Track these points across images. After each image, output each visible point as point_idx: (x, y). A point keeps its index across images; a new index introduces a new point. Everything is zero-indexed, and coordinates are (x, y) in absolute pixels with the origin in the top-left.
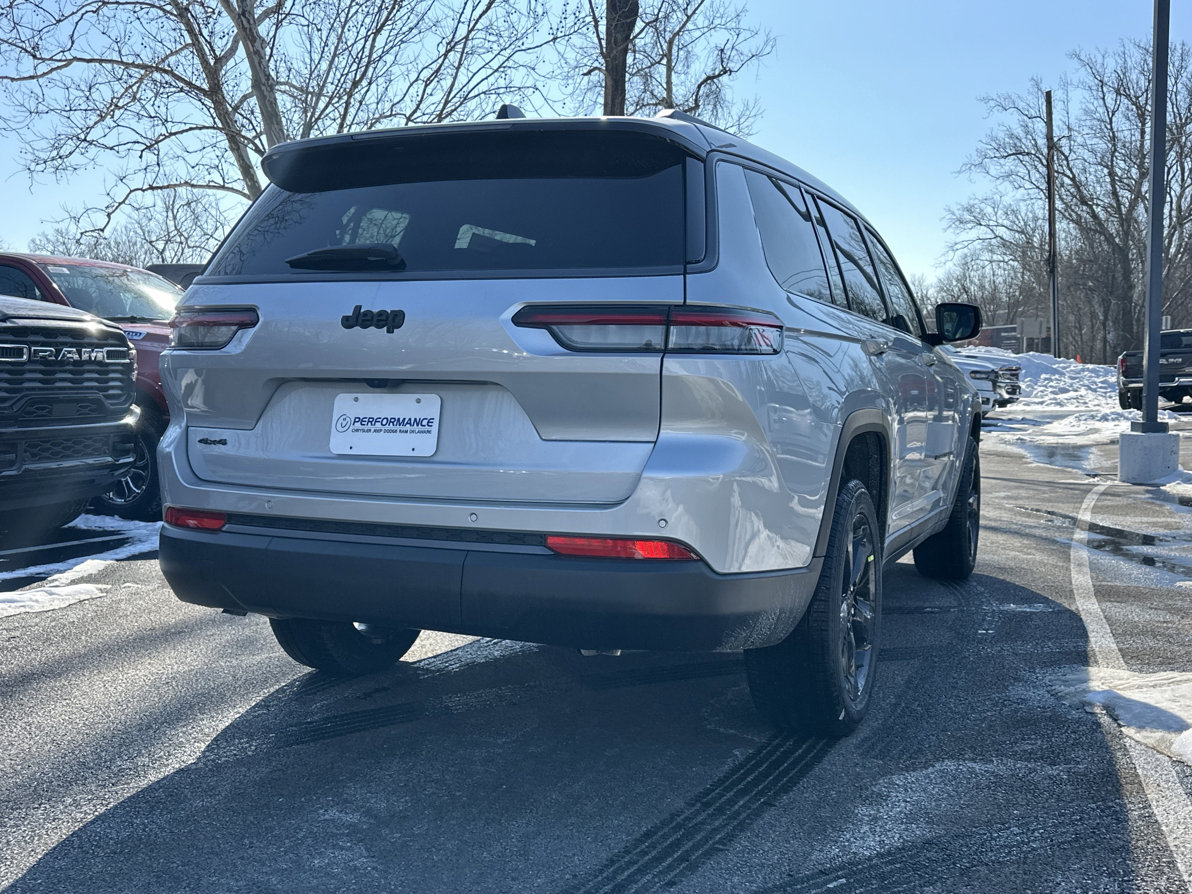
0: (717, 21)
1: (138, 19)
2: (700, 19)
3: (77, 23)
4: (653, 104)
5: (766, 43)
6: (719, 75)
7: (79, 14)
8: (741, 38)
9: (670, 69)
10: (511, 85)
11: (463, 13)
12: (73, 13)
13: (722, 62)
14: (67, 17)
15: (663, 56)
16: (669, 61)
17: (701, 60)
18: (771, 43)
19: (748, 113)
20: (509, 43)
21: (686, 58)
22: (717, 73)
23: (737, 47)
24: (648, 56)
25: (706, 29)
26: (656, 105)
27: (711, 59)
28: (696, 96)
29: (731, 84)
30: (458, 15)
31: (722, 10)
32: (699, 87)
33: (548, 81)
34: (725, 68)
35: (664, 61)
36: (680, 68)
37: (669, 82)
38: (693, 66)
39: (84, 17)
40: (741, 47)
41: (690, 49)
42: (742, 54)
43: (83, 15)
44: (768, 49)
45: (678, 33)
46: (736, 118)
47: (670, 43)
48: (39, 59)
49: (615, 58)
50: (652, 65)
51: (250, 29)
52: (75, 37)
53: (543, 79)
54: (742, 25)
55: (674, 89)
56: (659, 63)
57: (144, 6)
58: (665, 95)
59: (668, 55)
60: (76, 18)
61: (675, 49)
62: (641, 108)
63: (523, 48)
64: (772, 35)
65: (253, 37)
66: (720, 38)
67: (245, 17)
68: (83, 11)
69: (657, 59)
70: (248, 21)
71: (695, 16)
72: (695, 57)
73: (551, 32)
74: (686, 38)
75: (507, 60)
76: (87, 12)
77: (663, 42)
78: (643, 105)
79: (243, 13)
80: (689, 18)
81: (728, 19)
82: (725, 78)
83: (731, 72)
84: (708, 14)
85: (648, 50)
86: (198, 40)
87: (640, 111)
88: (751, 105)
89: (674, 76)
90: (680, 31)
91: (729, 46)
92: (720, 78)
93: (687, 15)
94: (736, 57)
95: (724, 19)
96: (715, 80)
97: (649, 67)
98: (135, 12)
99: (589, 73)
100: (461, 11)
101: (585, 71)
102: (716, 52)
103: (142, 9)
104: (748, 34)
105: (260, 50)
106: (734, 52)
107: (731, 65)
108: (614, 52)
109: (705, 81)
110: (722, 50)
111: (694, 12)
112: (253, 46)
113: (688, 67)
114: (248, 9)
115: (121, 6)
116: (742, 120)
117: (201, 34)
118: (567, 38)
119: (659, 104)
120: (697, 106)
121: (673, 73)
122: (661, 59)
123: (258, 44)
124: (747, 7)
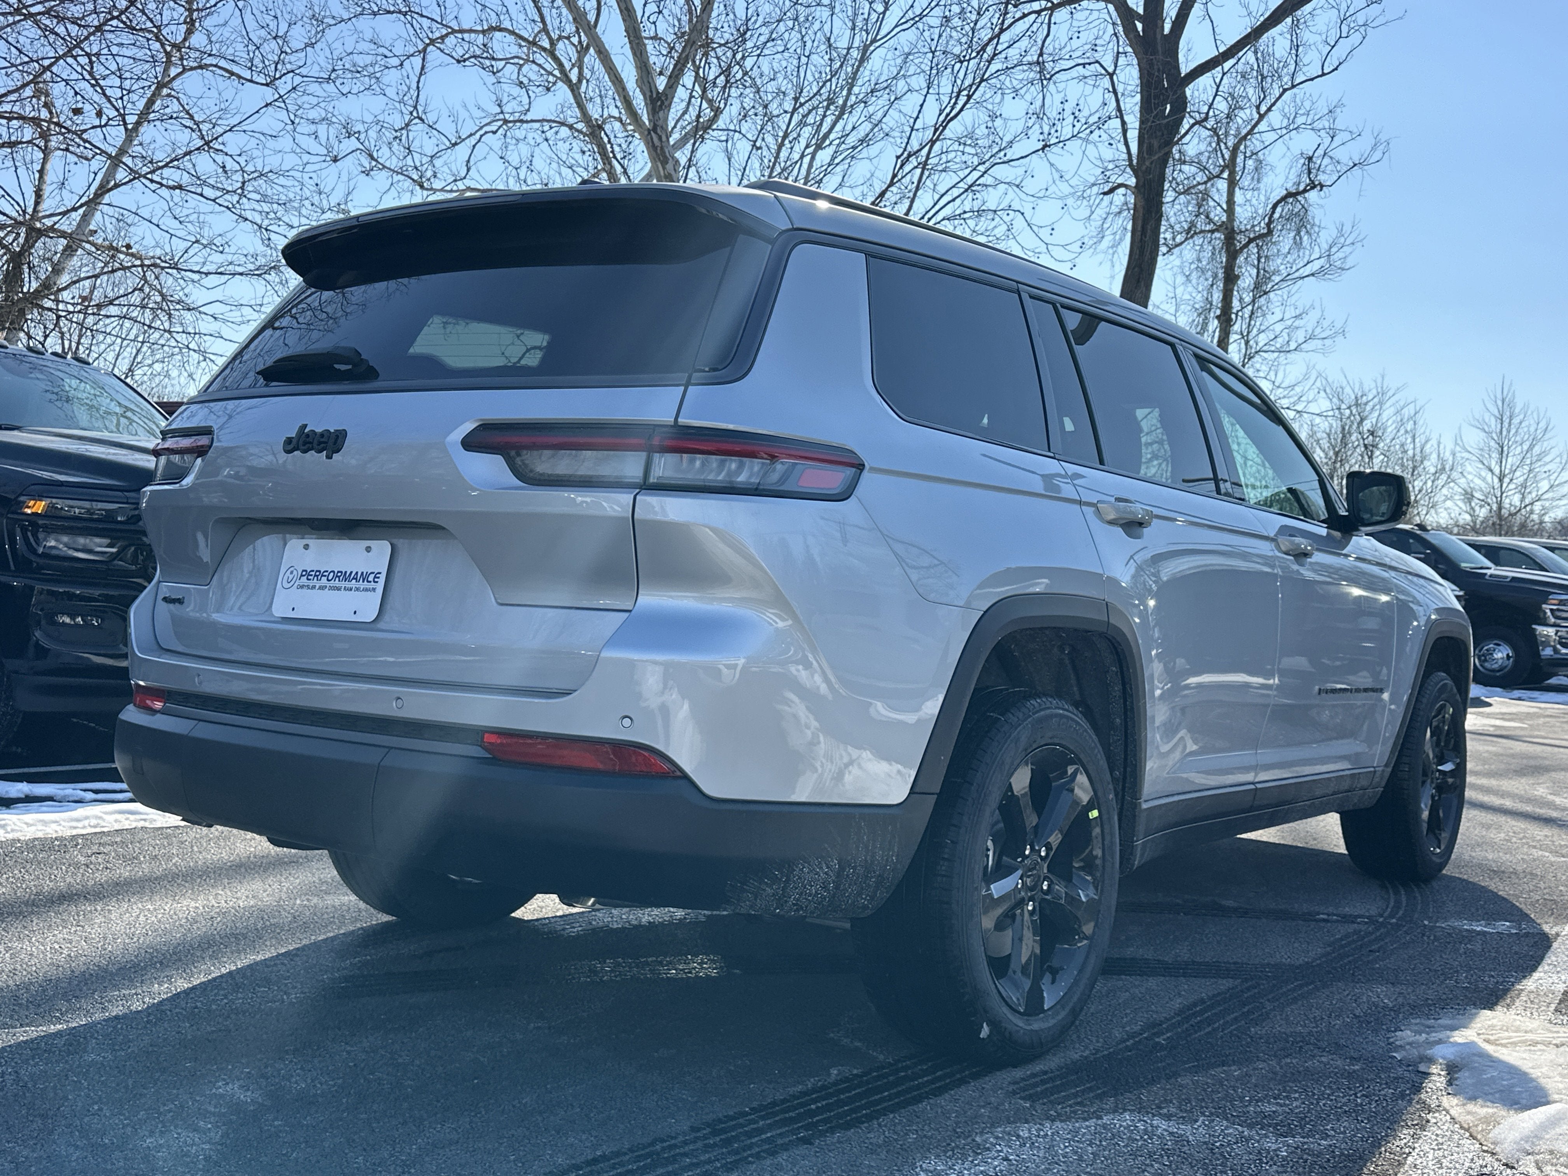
0: (1300, 120)
1: (547, 140)
2: (1275, 118)
3: (474, 146)
4: (1209, 231)
5: (1374, 148)
6: (1305, 191)
7: (478, 136)
8: (1337, 140)
9: (1232, 183)
10: (983, 208)
11: (917, 117)
12: (471, 135)
13: (1309, 173)
14: (464, 140)
15: (1225, 167)
16: (1232, 174)
17: (1277, 171)
18: (1382, 147)
19: (1342, 240)
20: (989, 155)
21: (1256, 169)
22: (1301, 188)
23: (1331, 154)
24: (1204, 169)
25: (1284, 131)
26: (1212, 232)
27: (1293, 170)
28: (1270, 218)
29: (1321, 202)
30: (912, 120)
31: (1307, 105)
32: (1275, 207)
33: (1039, 201)
34: (1313, 182)
35: (1225, 175)
36: (1246, 183)
37: (1231, 202)
38: (1265, 179)
39: (483, 139)
40: (1337, 154)
41: (1262, 158)
42: (1338, 162)
43: (481, 136)
44: (1377, 155)
45: (1245, 138)
46: (1325, 246)
47: (1235, 151)
48: (427, 189)
49: (1148, 171)
50: (1209, 179)
51: (662, 148)
52: (472, 163)
53: (1033, 199)
54: (1339, 125)
55: (1238, 209)
56: (1218, 176)
57: (554, 125)
58: (1224, 219)
59: (1231, 165)
60: (473, 140)
61: (1240, 159)
62: (1192, 237)
63: (1005, 159)
64: (1383, 137)
65: (665, 157)
66: (1305, 142)
67: (656, 133)
68: (481, 132)
69: (1216, 171)
70: (660, 138)
71: (1271, 114)
72: (1268, 168)
73: (1041, 137)
74: (1254, 143)
75: (982, 176)
76: (486, 133)
77: (1224, 151)
78: (1195, 233)
79: (654, 128)
80: (1261, 117)
81: (1317, 117)
82: (1312, 195)
83: (1322, 186)
84: (1286, 110)
85: (1204, 159)
86: (610, 163)
87: (1191, 241)
88: (1347, 229)
89: (1237, 192)
90: (1249, 133)
91: (1320, 152)
92: (1306, 195)
93: (1259, 113)
94: (1330, 168)
95: (1311, 116)
96: (1299, 198)
97: (1205, 183)
98: (543, 132)
99: (1112, 191)
100: (915, 116)
101: (1106, 190)
102: (1302, 161)
103: (551, 128)
104: (1346, 136)
105: (673, 173)
106: (1327, 160)
107: (1322, 178)
108: (1147, 163)
109: (1283, 199)
110: (1310, 159)
111: (1269, 109)
112: (664, 169)
113: (1259, 181)
114: (660, 123)
115: (525, 125)
116: (1334, 250)
117: (615, 157)
118: (1061, 145)
119: (1217, 230)
120: (1270, 232)
121: (1237, 189)
122: (1222, 172)
123: (670, 166)
124: (1344, 101)
